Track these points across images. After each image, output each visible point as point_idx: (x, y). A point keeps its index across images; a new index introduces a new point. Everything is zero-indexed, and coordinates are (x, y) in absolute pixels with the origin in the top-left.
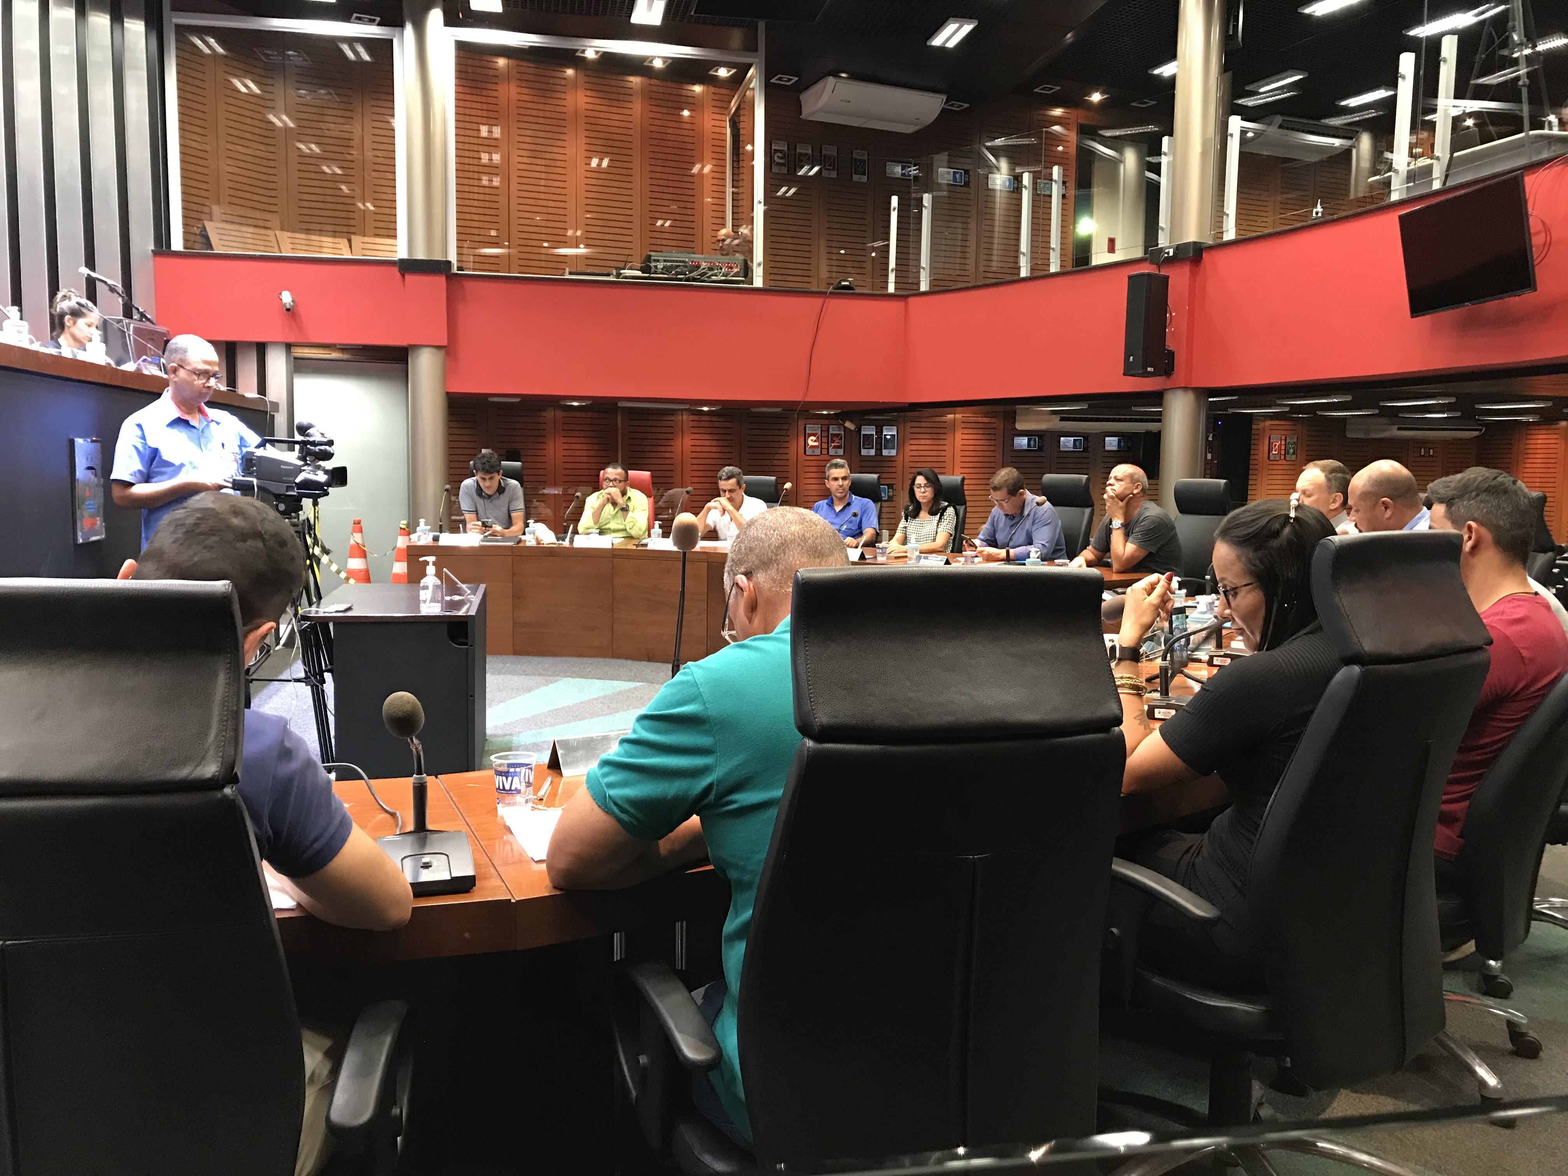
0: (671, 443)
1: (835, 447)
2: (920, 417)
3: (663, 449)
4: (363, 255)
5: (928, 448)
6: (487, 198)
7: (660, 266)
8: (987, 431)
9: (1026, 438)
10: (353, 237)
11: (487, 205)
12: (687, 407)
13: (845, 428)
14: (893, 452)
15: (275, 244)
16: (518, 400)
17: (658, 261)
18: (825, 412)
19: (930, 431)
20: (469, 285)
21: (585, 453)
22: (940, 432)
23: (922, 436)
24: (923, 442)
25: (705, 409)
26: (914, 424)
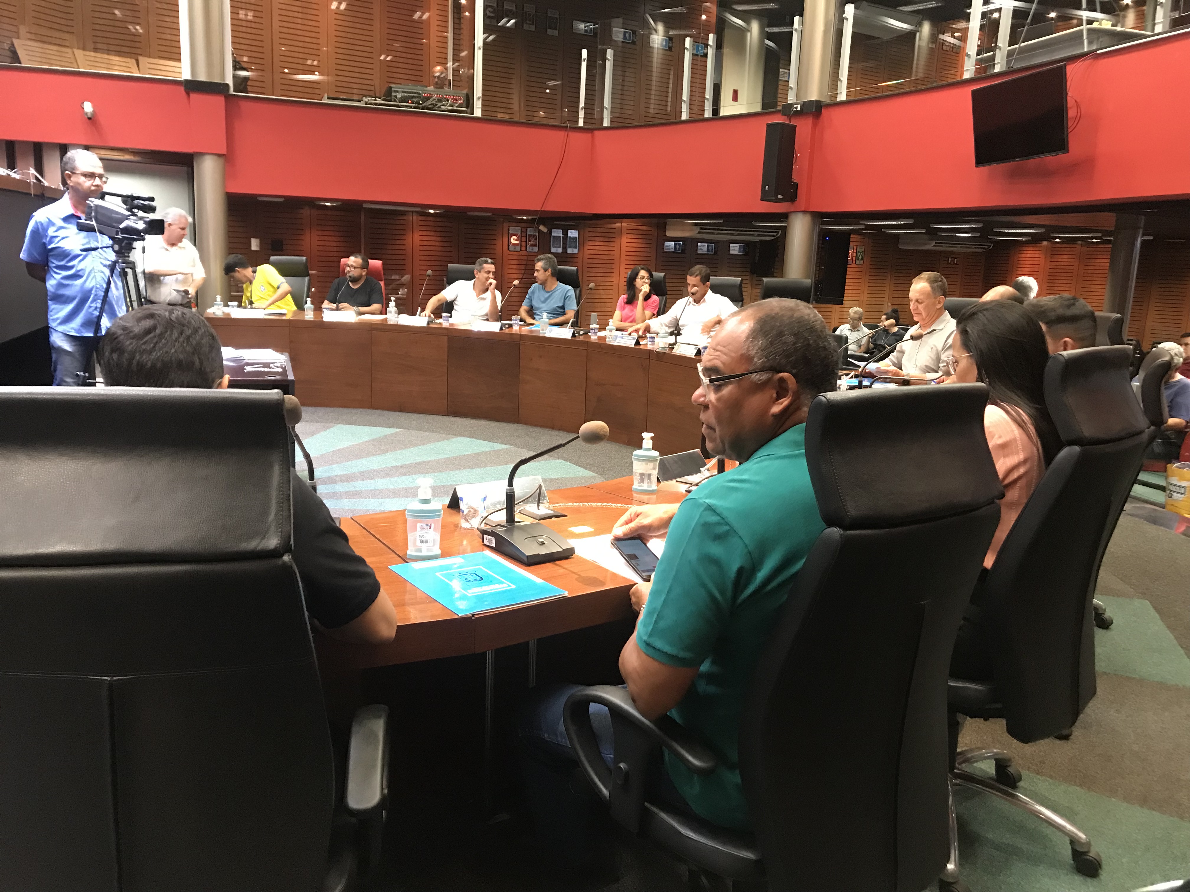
0: (403, 237)
1: (532, 245)
2: (597, 224)
3: (398, 242)
4: (149, 74)
5: (602, 248)
6: (254, 31)
7: (399, 96)
8: (645, 237)
9: (673, 243)
10: (141, 59)
11: (254, 37)
12: (418, 209)
13: (539, 230)
14: (576, 251)
15: (73, 61)
16: (282, 200)
17: (397, 92)
18: (525, 218)
19: (603, 235)
20: (244, 105)
21: (335, 244)
22: (610, 237)
23: (597, 239)
24: (597, 243)
25: (432, 211)
26: (591, 229)
